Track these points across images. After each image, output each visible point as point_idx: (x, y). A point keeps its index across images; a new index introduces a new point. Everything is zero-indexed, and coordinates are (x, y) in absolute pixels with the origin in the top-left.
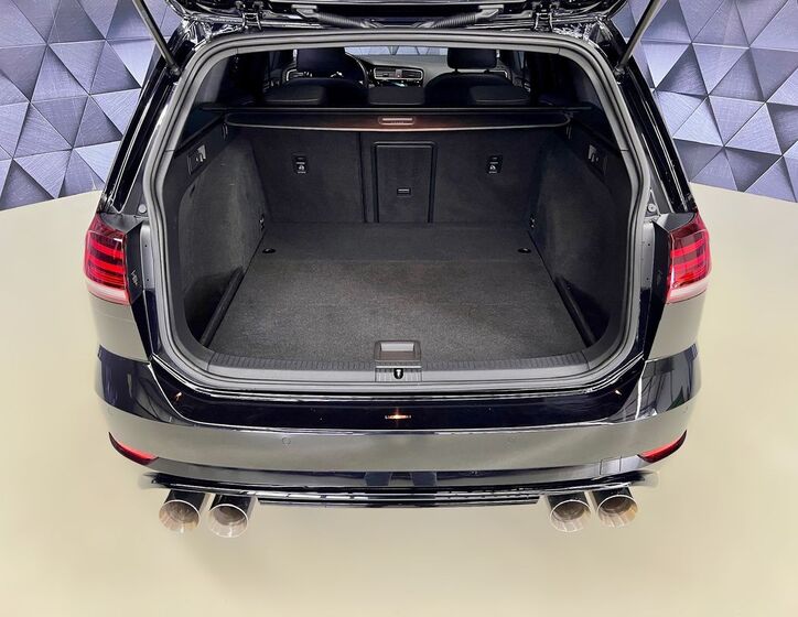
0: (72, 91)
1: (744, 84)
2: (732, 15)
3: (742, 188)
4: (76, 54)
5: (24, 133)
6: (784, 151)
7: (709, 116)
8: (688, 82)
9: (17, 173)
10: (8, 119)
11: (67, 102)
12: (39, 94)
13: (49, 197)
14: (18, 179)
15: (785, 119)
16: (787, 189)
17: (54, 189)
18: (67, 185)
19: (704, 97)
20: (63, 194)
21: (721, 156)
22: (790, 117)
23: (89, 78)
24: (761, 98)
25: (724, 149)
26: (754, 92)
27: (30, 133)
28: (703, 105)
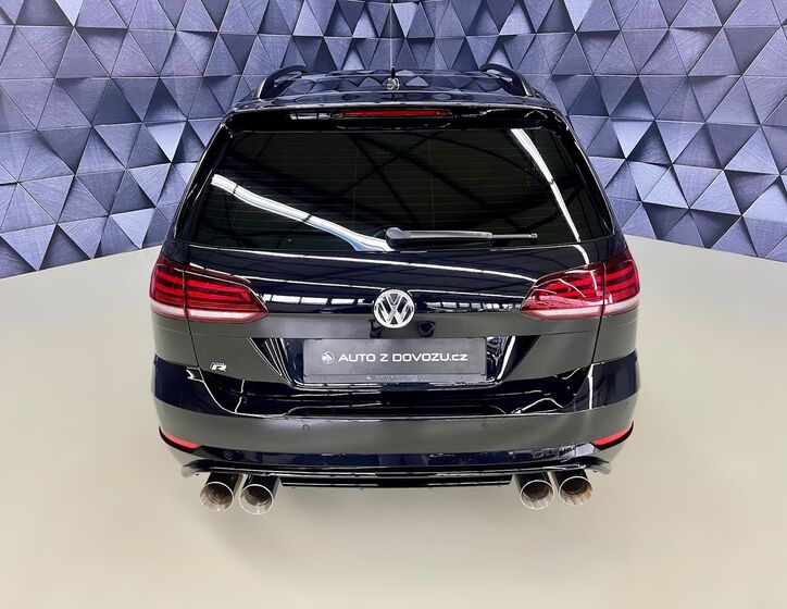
0: (112, 166)
1: (703, 155)
2: (689, 95)
3: (708, 244)
4: (117, 135)
5: (69, 201)
6: (742, 211)
7: (674, 182)
8: (653, 153)
9: (60, 237)
10: (54, 189)
11: (106, 175)
12: (83, 168)
13: (85, 257)
14: (61, 242)
15: (741, 184)
16: (749, 246)
17: (90, 252)
18: (103, 247)
19: (668, 165)
20: (99, 254)
21: (687, 216)
22: (746, 183)
23: (127, 155)
24: (719, 166)
25: (690, 211)
26: (712, 161)
27: (74, 201)
28: (668, 172)
